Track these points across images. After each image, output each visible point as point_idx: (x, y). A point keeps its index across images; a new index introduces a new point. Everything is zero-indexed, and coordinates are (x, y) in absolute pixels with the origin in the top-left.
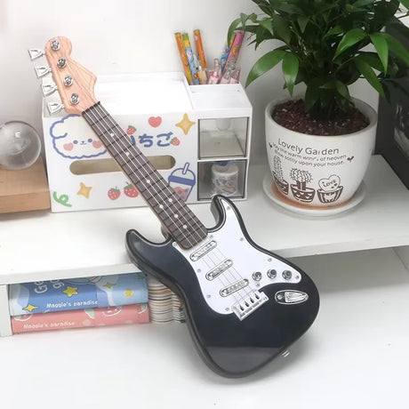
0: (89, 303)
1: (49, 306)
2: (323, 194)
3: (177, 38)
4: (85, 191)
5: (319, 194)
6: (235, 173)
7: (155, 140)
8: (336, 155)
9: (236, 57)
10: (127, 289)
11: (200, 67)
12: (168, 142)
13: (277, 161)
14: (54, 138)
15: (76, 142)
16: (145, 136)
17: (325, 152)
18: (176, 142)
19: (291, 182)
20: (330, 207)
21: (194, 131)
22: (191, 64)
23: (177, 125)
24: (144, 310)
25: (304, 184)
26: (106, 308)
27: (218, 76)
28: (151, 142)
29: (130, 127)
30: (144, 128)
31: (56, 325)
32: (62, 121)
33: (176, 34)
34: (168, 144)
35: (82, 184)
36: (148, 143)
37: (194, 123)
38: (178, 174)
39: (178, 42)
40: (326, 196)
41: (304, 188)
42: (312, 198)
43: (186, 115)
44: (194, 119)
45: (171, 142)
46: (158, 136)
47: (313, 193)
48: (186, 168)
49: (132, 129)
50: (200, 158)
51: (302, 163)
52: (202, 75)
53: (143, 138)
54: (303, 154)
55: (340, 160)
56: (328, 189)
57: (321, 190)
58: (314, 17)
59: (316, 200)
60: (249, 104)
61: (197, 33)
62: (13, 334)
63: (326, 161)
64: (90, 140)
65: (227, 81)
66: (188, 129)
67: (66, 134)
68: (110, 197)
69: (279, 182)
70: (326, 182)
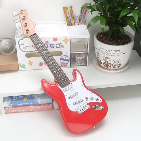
0: (32, 103)
1: (18, 104)
2: (114, 65)
3: (64, 9)
4: (31, 63)
5: (113, 65)
6: (84, 57)
7: (55, 46)
8: (119, 52)
9: (84, 16)
10: (45, 99)
11: (72, 19)
12: (60, 46)
13: (98, 53)
14: (20, 45)
15: (27, 46)
16: (52, 44)
17: (115, 51)
18: (63, 46)
19: (103, 61)
20: (117, 70)
21: (69, 43)
22: (69, 18)
23: (63, 41)
24: (51, 105)
25: (108, 62)
26: (38, 105)
27: (78, 22)
28: (54, 47)
29: (46, 41)
30: (51, 42)
31: (20, 110)
32: (22, 39)
33: (63, 7)
34: (60, 47)
35: (30, 61)
36: (53, 47)
37: (69, 40)
38: (64, 57)
39: (64, 10)
40: (115, 66)
41: (108, 63)
42: (110, 67)
43: (66, 37)
44: (69, 39)
45: (61, 47)
46: (56, 44)
47: (111, 65)
48: (66, 56)
49: (47, 42)
50: (71, 52)
51: (107, 55)
52: (73, 22)
53: (51, 45)
54: (107, 51)
55: (120, 54)
56: (116, 64)
57: (114, 64)
58: (111, 4)
59: (112, 67)
60: (89, 33)
61: (71, 7)
62: (5, 113)
63: (115, 54)
64: (32, 46)
65: (81, 24)
66: (67, 42)
67: (24, 44)
68: (39, 65)
69: (99, 61)
70: (115, 61)
